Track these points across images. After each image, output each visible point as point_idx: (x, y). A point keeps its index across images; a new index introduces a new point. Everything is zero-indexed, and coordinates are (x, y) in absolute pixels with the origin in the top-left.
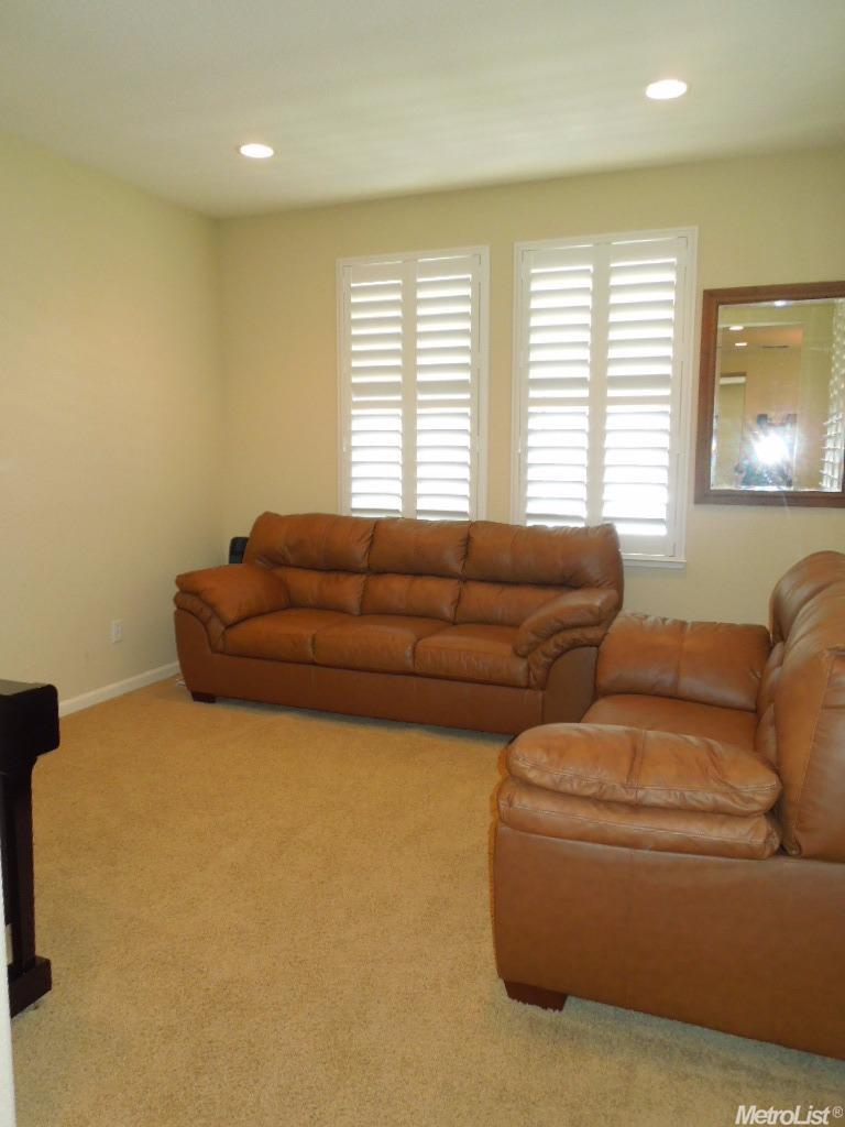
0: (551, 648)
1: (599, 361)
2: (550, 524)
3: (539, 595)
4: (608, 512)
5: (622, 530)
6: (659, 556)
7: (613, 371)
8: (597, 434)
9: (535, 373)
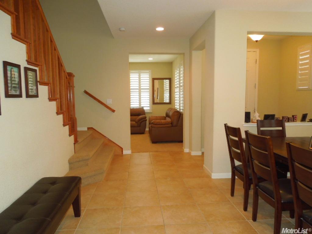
0: (140, 122)
1: (140, 86)
2: (135, 108)
3: (137, 117)
4: (142, 106)
5: (145, 108)
6: (149, 111)
7: (142, 88)
8: (140, 96)
9: (131, 88)
